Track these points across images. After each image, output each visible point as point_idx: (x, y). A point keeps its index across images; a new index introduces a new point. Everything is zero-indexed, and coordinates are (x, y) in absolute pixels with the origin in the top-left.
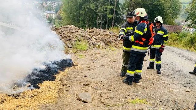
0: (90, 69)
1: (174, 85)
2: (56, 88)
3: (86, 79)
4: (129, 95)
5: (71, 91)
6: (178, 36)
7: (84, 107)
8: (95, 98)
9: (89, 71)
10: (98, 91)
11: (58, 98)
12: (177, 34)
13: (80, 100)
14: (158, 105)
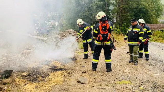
0: (87, 61)
1: (155, 71)
2: (62, 75)
3: (84, 69)
4: (117, 79)
5: (73, 77)
6: (162, 33)
7: (83, 87)
8: (91, 81)
9: (86, 63)
10: (93, 77)
11: (64, 81)
12: (161, 32)
13: (79, 82)
14: (140, 85)
